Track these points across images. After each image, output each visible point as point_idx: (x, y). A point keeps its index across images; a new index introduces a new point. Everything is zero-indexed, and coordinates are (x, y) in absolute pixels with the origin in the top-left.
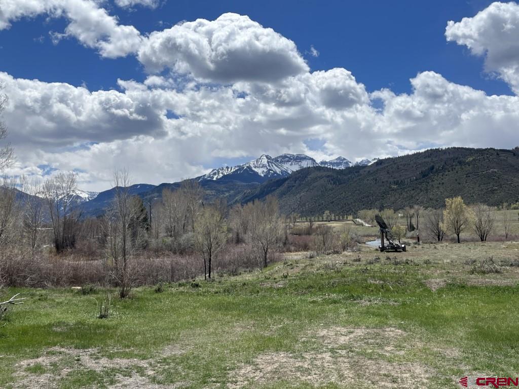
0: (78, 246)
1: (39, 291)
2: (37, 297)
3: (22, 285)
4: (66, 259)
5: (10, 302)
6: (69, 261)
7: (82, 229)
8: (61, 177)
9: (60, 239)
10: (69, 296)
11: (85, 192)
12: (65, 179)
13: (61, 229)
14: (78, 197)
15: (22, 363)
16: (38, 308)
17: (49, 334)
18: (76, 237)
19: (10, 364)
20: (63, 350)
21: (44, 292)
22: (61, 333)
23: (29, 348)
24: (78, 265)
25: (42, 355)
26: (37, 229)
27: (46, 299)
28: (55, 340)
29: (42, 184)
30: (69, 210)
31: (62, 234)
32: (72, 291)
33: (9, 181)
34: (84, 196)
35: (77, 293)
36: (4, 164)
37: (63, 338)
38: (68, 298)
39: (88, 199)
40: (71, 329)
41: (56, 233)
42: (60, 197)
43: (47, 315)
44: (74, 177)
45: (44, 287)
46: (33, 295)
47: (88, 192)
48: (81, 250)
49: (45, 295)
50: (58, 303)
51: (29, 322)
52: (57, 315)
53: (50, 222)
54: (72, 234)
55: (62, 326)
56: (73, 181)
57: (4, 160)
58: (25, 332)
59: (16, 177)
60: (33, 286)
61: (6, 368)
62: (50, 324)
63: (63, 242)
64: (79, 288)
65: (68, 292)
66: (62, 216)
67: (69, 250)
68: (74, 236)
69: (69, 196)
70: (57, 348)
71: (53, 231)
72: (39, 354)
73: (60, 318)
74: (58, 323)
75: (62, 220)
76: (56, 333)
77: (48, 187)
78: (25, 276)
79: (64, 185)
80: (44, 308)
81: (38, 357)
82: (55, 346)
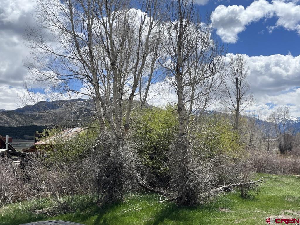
0: (294, 150)
1: (274, 176)
2: (274, 180)
3: (264, 172)
4: (288, 158)
5: (259, 181)
6: (289, 159)
7: (296, 140)
8: (280, 110)
9: (283, 146)
10: (293, 180)
11: (295, 117)
12: (283, 110)
13: (283, 140)
14: (291, 120)
15: (270, 217)
16: (275, 186)
17: (283, 202)
18: (292, 145)
19: (264, 216)
20: (293, 212)
21: (277, 177)
22: (291, 202)
23: (273, 209)
24: (295, 161)
25: (282, 214)
26: (270, 140)
27: (279, 181)
28: (288, 206)
29: (270, 114)
30: (287, 128)
31: (283, 143)
32: (294, 177)
33: (251, 113)
34: (295, 119)
35: (297, 178)
36: (250, 104)
37: (293, 205)
38: (292, 181)
39: (297, 121)
40: (297, 200)
41: (280, 142)
42: (280, 121)
43: (281, 190)
44: (288, 109)
45: (276, 174)
46: (271, 178)
47: (297, 117)
48: (296, 153)
49: (278, 178)
50: (286, 184)
51: (271, 194)
52: (287, 191)
53: (276, 136)
54: (290, 143)
55: (291, 198)
56: (288, 111)
57: (250, 102)
58: (269, 199)
59: (255, 111)
60: (270, 173)
61: (262, 219)
62: (283, 196)
63: (284, 147)
64: (298, 175)
65: (292, 178)
66: (282, 132)
67: (288, 152)
68: (290, 144)
69: (286, 120)
70: (290, 211)
71: (278, 141)
72: (279, 213)
73: (289, 193)
74: (289, 196)
75: (283, 134)
76: (288, 202)
77: (273, 116)
78: (265, 167)
79: (282, 114)
80: (278, 186)
81: (279, 215)
82: (289, 210)
